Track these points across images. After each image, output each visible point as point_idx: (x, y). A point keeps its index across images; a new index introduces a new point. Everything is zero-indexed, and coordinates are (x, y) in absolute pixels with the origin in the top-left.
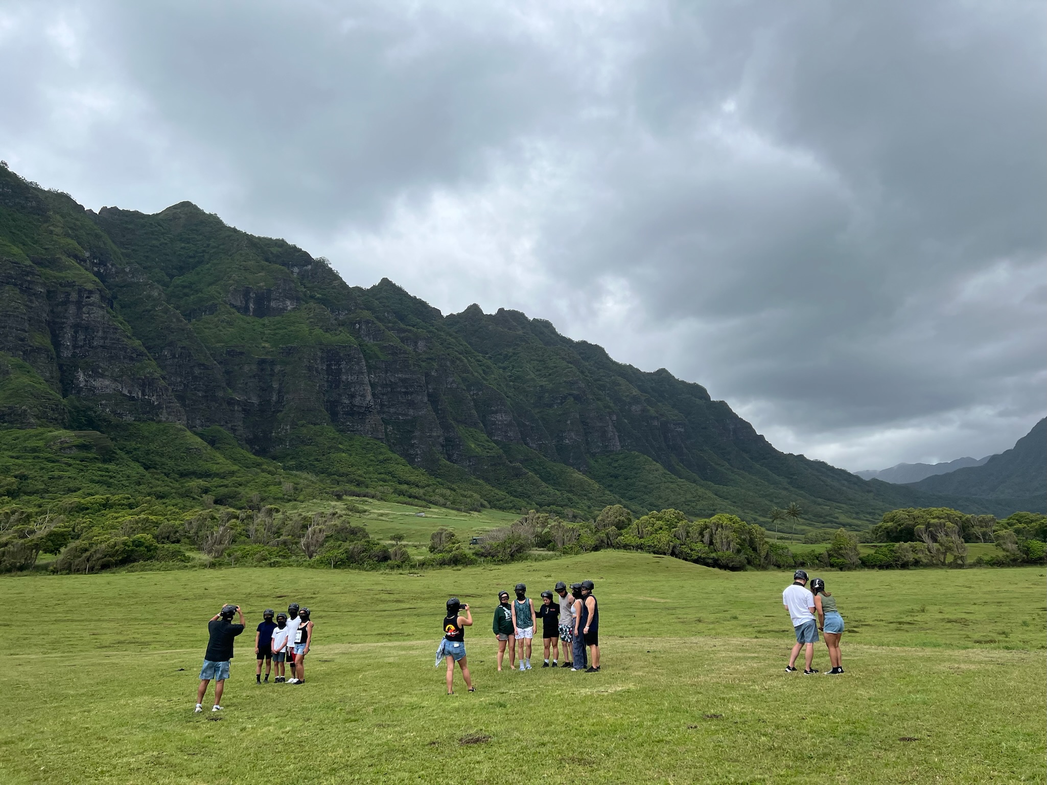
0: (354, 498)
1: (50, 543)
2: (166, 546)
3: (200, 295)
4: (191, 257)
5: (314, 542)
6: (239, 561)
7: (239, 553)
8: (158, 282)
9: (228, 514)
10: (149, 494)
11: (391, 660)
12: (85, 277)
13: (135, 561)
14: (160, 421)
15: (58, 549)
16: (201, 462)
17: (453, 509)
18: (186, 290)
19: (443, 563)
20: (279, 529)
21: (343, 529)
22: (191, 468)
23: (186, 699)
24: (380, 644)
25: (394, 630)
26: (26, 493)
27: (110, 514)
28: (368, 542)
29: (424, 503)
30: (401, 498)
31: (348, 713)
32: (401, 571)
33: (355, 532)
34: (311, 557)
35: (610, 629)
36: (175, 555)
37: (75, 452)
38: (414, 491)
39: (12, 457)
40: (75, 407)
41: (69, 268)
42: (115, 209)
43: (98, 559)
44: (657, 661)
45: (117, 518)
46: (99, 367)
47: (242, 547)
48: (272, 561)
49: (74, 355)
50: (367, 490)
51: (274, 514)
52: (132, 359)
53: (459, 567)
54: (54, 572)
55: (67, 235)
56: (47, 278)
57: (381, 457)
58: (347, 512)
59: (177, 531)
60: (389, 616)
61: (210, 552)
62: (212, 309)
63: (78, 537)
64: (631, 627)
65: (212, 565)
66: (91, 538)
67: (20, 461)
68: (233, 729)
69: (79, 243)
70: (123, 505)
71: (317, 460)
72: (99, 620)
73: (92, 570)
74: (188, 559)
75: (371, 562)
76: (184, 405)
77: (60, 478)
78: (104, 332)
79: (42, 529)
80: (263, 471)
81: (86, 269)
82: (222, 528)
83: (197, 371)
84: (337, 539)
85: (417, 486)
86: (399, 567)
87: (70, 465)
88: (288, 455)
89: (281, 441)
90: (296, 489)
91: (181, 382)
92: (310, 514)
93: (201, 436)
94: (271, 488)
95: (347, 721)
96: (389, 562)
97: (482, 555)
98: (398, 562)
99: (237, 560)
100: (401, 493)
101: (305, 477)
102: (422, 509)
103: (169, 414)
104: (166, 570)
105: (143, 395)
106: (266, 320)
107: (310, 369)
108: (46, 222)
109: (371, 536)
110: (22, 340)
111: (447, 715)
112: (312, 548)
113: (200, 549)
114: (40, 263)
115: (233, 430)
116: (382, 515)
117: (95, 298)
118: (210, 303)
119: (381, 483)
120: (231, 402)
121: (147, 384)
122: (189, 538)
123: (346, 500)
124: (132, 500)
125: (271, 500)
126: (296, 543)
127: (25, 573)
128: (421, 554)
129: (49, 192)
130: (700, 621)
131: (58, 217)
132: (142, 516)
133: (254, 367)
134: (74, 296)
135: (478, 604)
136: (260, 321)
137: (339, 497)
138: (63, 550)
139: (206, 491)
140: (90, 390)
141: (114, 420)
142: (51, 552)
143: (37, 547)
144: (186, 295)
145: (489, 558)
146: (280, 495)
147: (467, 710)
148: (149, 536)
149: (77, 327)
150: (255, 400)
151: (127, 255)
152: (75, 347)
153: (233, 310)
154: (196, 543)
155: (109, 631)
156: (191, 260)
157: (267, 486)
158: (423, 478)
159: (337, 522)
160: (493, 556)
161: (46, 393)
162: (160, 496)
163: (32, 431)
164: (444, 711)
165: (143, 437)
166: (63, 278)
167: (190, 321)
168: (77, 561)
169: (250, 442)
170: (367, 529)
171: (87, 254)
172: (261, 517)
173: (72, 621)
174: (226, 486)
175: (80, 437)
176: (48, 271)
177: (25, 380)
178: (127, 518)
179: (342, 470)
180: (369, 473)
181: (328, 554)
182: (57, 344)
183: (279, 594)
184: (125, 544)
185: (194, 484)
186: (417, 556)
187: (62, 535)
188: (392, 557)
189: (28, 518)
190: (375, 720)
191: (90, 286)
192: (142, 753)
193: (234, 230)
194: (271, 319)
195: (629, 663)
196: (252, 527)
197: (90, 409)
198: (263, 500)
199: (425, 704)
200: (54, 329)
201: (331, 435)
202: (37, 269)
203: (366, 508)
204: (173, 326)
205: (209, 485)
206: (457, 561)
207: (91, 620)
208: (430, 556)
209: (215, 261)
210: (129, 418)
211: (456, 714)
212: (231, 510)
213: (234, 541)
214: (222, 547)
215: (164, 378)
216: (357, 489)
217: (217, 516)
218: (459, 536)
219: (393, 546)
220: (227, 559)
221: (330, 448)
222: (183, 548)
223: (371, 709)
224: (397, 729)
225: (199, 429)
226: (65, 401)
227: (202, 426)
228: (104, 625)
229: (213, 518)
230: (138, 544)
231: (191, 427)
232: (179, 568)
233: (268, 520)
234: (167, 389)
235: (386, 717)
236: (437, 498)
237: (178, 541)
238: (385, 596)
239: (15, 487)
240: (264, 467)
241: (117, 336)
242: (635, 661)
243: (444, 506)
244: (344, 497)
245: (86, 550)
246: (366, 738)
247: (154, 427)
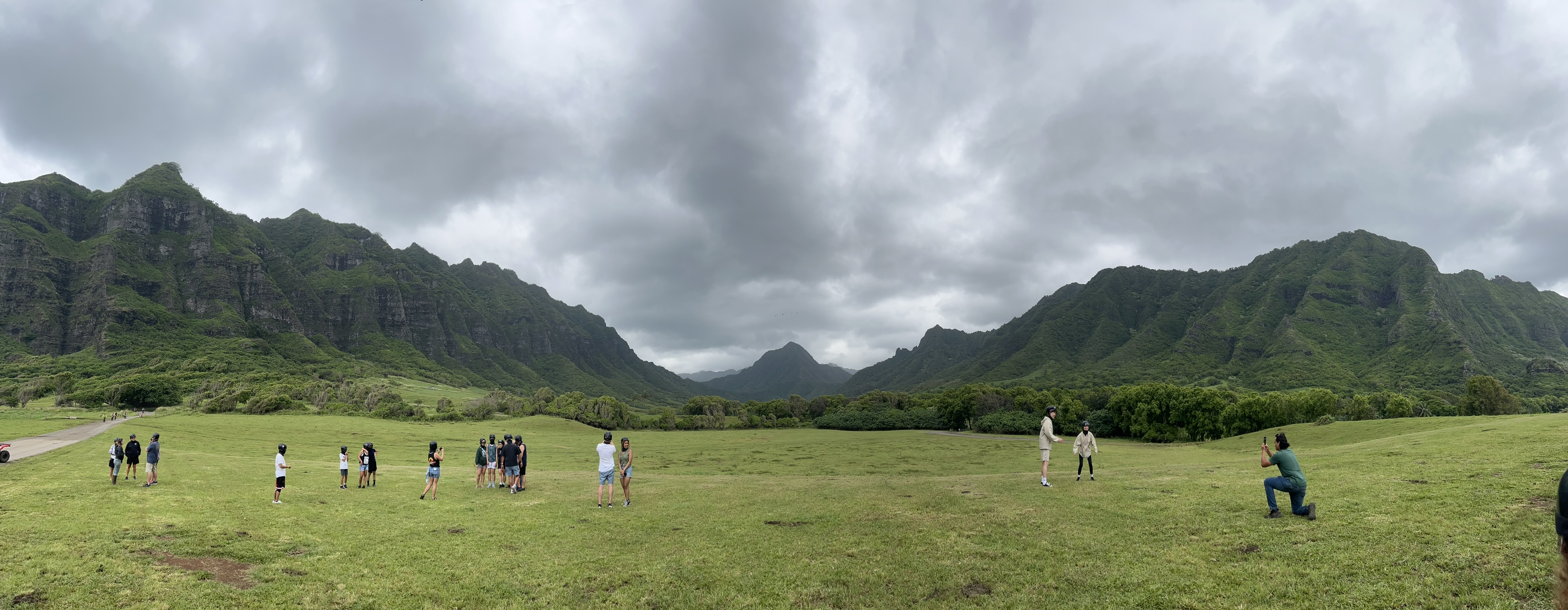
0: (394, 376)
1: (242, 398)
2: (296, 401)
3: (310, 260)
4: (305, 240)
5: (372, 402)
6: (332, 412)
7: (332, 407)
8: (289, 256)
9: (326, 384)
10: (287, 373)
11: (413, 477)
12: (253, 257)
13: (281, 409)
14: (291, 332)
15: (245, 401)
16: (312, 355)
17: (451, 385)
18: (303, 259)
19: (444, 419)
20: (353, 394)
21: (386, 396)
22: (307, 358)
23: (308, 489)
24: (407, 467)
25: (416, 459)
26: (231, 371)
27: (268, 383)
28: (402, 403)
29: (434, 381)
30: (421, 378)
31: (390, 508)
32: (420, 423)
33: (394, 397)
34: (370, 411)
35: (537, 465)
36: (300, 406)
37: (252, 350)
38: (428, 373)
39: (224, 353)
40: (251, 326)
41: (246, 254)
42: (267, 218)
43: (264, 407)
44: (559, 486)
45: (272, 385)
46: (262, 304)
47: (334, 403)
48: (350, 412)
49: (250, 300)
50: (402, 372)
51: (351, 385)
52: (277, 299)
53: (453, 422)
54: (244, 413)
55: (246, 237)
56: (237, 260)
57: (410, 352)
58: (390, 385)
59: (300, 394)
60: (413, 450)
61: (317, 406)
62: (316, 268)
63: (254, 395)
64: (549, 464)
65: (319, 413)
66: (260, 396)
67: (228, 355)
68: (332, 510)
69: (251, 240)
70: (274, 378)
71: (373, 353)
72: (265, 440)
73: (261, 413)
74: (306, 409)
75: (403, 416)
76: (303, 323)
77: (245, 363)
78: (263, 286)
79: (238, 390)
80: (344, 360)
81: (255, 253)
82: (323, 392)
83: (309, 304)
84: (385, 401)
85: (430, 370)
86: (419, 420)
87: (250, 357)
88: (358, 350)
89: (354, 342)
90: (362, 370)
91: (301, 310)
92: (369, 386)
93: (312, 340)
94: (348, 369)
95: (389, 512)
96: (414, 416)
97: (467, 415)
98: (419, 417)
99: (331, 411)
100: (421, 375)
101: (367, 364)
102: (433, 385)
103: (295, 328)
104: (296, 415)
105: (283, 318)
106: (345, 272)
107: (369, 299)
108: (236, 231)
109: (403, 400)
110: (227, 293)
111: (442, 514)
112: (371, 406)
113: (312, 404)
114: (233, 253)
115: (328, 336)
116: (410, 387)
117: (259, 268)
118: (315, 265)
119: (410, 368)
120: (327, 320)
121: (284, 312)
122: (307, 397)
123: (390, 378)
124: (278, 376)
125: (349, 377)
126: (362, 402)
127: (231, 412)
128: (431, 412)
129: (237, 215)
130: (587, 461)
131: (242, 228)
132: (284, 385)
133: (339, 300)
134: (249, 268)
135: (463, 446)
136: (342, 273)
137: (386, 376)
138: (247, 401)
139: (315, 371)
140: (258, 317)
141: (269, 332)
142: (243, 402)
143: (236, 399)
144: (303, 261)
145: (470, 417)
146: (354, 374)
147: (453, 512)
148: (288, 396)
149: (251, 284)
150: (339, 319)
151: (273, 243)
152: (250, 295)
153: (328, 268)
154: (310, 400)
155: (269, 447)
156: (305, 241)
157: (346, 368)
158: (433, 365)
159: (385, 391)
160: (473, 416)
161: (238, 319)
162: (292, 374)
163: (233, 339)
164: (441, 512)
165: (284, 341)
166: (244, 259)
167: (305, 276)
168: (254, 408)
169: (336, 343)
170: (402, 396)
171: (255, 245)
172: (343, 387)
173: (253, 440)
174: (325, 368)
175: (254, 342)
176: (237, 256)
177: (230, 313)
178: (277, 386)
179: (387, 360)
180: (403, 362)
181: (380, 410)
182: (242, 294)
183: (353, 433)
184: (276, 399)
185: (309, 367)
186: (431, 413)
187: (247, 393)
188: (415, 414)
189: (232, 384)
190: (403, 513)
191: (256, 262)
192: (289, 517)
193: (328, 221)
194: (348, 271)
195: (544, 487)
196: (339, 392)
197: (258, 327)
198: (344, 376)
199: (431, 506)
200: (241, 286)
201: (381, 338)
202: (233, 256)
203: (401, 383)
204: (297, 279)
205: (316, 368)
206: (452, 418)
207: (261, 440)
208: (437, 414)
209: (318, 241)
210: (276, 331)
211: (447, 514)
212: (328, 382)
213: (329, 400)
214: (324, 403)
215: (293, 309)
216: (396, 371)
217: (321, 385)
218: (454, 403)
219: (416, 406)
220: (326, 410)
221: (380, 346)
222: (304, 402)
223: (402, 506)
224: (416, 520)
225: (311, 336)
226: (246, 323)
227: (312, 334)
228: (268, 443)
229: (319, 386)
230: (282, 400)
231: (306, 335)
232: (302, 414)
233: (347, 388)
234: (294, 315)
235: (410, 512)
236: (441, 378)
237: (301, 399)
238: (411, 438)
239: (226, 368)
240: (345, 357)
241: (270, 287)
242: (547, 485)
243: (446, 383)
244: (389, 376)
245: (258, 402)
246: (400, 524)
247: (288, 335)
